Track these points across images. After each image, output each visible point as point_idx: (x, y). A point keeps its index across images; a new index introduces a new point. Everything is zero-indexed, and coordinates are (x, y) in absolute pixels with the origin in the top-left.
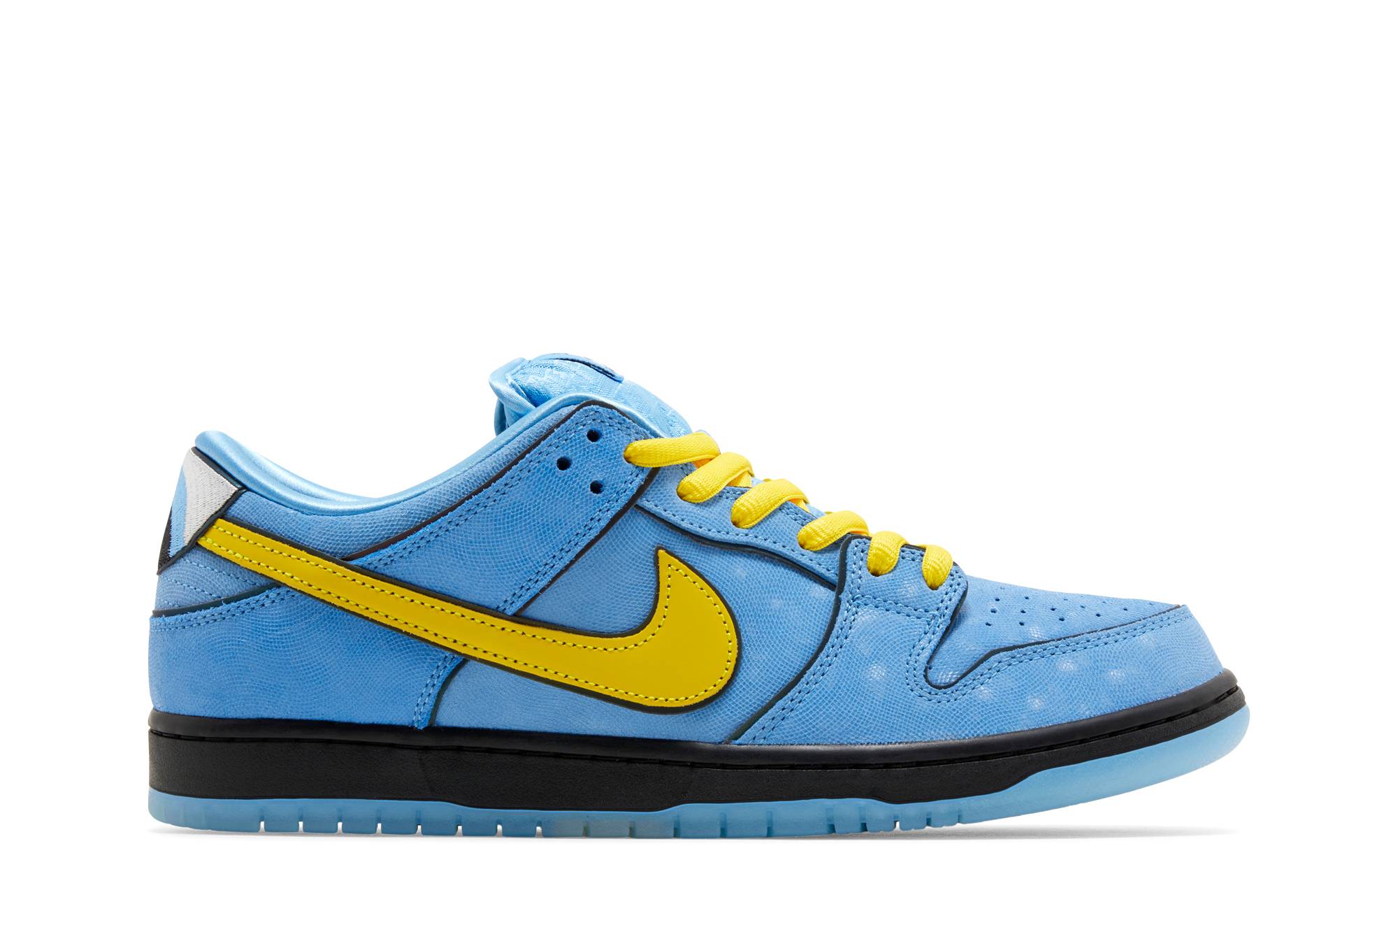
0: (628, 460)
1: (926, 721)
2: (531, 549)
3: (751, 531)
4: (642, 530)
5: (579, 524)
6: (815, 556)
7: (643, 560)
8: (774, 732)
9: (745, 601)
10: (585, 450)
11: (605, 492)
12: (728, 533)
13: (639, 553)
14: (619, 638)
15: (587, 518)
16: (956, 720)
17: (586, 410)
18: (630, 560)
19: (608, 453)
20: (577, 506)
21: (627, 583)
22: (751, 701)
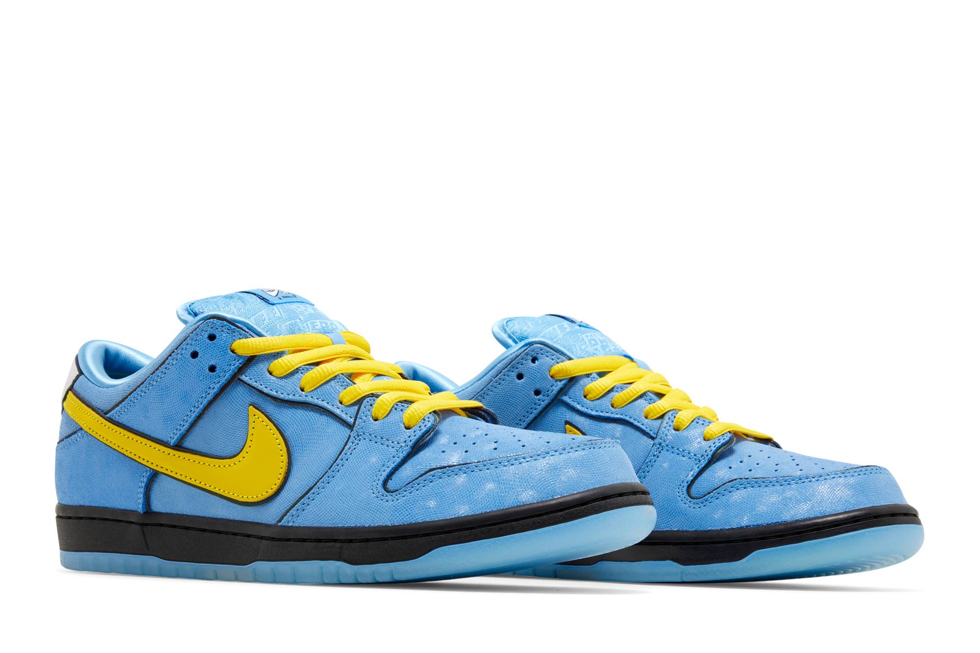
0: (233, 351)
1: (376, 513)
2: (179, 406)
3: (310, 393)
4: (242, 394)
5: (202, 391)
6: (346, 409)
7: (243, 412)
8: (298, 519)
9: (298, 437)
10: (206, 346)
11: (217, 371)
12: (294, 395)
13: (240, 408)
14: (228, 460)
15: (207, 387)
16: (394, 513)
17: (207, 322)
18: (235, 413)
19: (219, 348)
20: (201, 380)
21: (233, 426)
22: (290, 499)
